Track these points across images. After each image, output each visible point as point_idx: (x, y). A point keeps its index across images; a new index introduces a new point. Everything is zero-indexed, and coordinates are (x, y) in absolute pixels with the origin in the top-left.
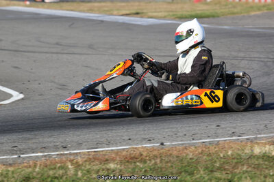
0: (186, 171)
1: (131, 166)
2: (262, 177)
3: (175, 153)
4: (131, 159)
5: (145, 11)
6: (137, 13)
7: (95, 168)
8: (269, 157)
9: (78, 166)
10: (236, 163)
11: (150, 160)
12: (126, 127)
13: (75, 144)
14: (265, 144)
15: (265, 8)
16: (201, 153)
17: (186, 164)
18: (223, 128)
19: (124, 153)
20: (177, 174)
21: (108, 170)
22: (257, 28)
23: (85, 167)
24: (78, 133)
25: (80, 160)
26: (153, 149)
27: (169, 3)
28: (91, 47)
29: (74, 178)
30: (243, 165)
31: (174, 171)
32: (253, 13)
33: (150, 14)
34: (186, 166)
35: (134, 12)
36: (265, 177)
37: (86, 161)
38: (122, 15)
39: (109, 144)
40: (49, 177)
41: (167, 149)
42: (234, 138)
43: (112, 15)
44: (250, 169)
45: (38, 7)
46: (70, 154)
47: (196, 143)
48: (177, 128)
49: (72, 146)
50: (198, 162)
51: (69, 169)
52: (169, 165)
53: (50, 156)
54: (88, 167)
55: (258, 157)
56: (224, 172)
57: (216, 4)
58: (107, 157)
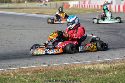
0: (58, 76)
1: (37, 74)
2: (88, 78)
3: (54, 69)
4: (36, 71)
5: (44, 12)
6: (42, 13)
7: (22, 75)
8: (90, 70)
9: (15, 74)
10: (78, 72)
11: (44, 72)
12: (35, 58)
13: (14, 65)
14: (89, 65)
15: (92, 11)
16: (64, 69)
17: (58, 73)
18: (73, 59)
19: (34, 69)
20: (54, 77)
21: (27, 76)
22: (88, 19)
23: (18, 74)
24: (16, 61)
25: (16, 72)
26: (45, 67)
27: (54, 9)
28: (23, 26)
29: (13, 79)
30: (80, 73)
31: (53, 76)
32: (87, 13)
33: (47, 13)
34: (58, 74)
35: (40, 12)
36: (89, 78)
37: (18, 72)
38: (36, 14)
39: (28, 65)
40: (3, 79)
41: (51, 67)
42: (77, 62)
43: (32, 14)
44: (83, 75)
45: (2, 11)
46: (12, 69)
47: (62, 65)
48: (55, 59)
49: (13, 66)
50: (63, 72)
51: (11, 75)
52: (51, 73)
53: (4, 70)
54: (19, 75)
55: (86, 70)
56: (73, 76)
57: (73, 9)
58: (27, 71)
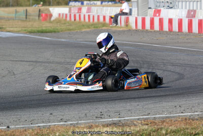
5: (4, 27)
14: (84, 128)
15: (93, 26)
16: (37, 134)
18: (54, 116)
26: (1, 131)
27: (23, 20)
33: (8, 29)
42: (61, 123)
47: (33, 127)
48: (21, 115)
57: (57, 22)
